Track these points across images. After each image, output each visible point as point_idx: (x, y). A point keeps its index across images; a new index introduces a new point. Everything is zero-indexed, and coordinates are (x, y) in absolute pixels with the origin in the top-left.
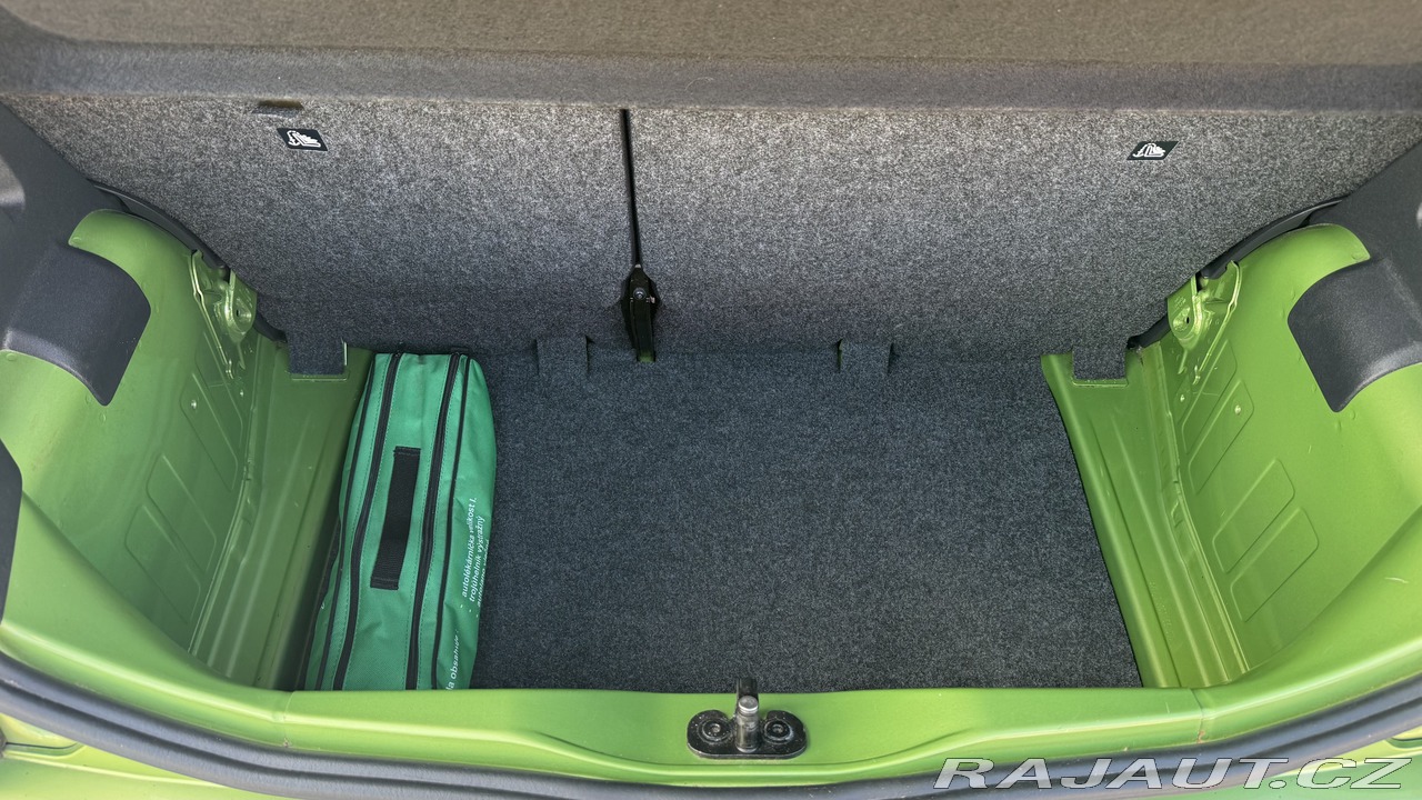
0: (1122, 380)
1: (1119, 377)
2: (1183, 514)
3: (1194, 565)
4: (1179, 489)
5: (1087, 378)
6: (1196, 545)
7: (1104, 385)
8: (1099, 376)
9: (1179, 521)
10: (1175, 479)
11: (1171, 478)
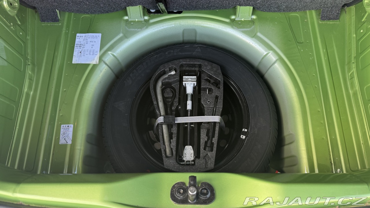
0: (338, 20)
1: (337, 19)
2: (354, 75)
3: (355, 94)
4: (354, 66)
5: (325, 20)
6: (357, 87)
7: (331, 22)
8: (330, 19)
9: (352, 78)
10: (353, 62)
11: (352, 61)
